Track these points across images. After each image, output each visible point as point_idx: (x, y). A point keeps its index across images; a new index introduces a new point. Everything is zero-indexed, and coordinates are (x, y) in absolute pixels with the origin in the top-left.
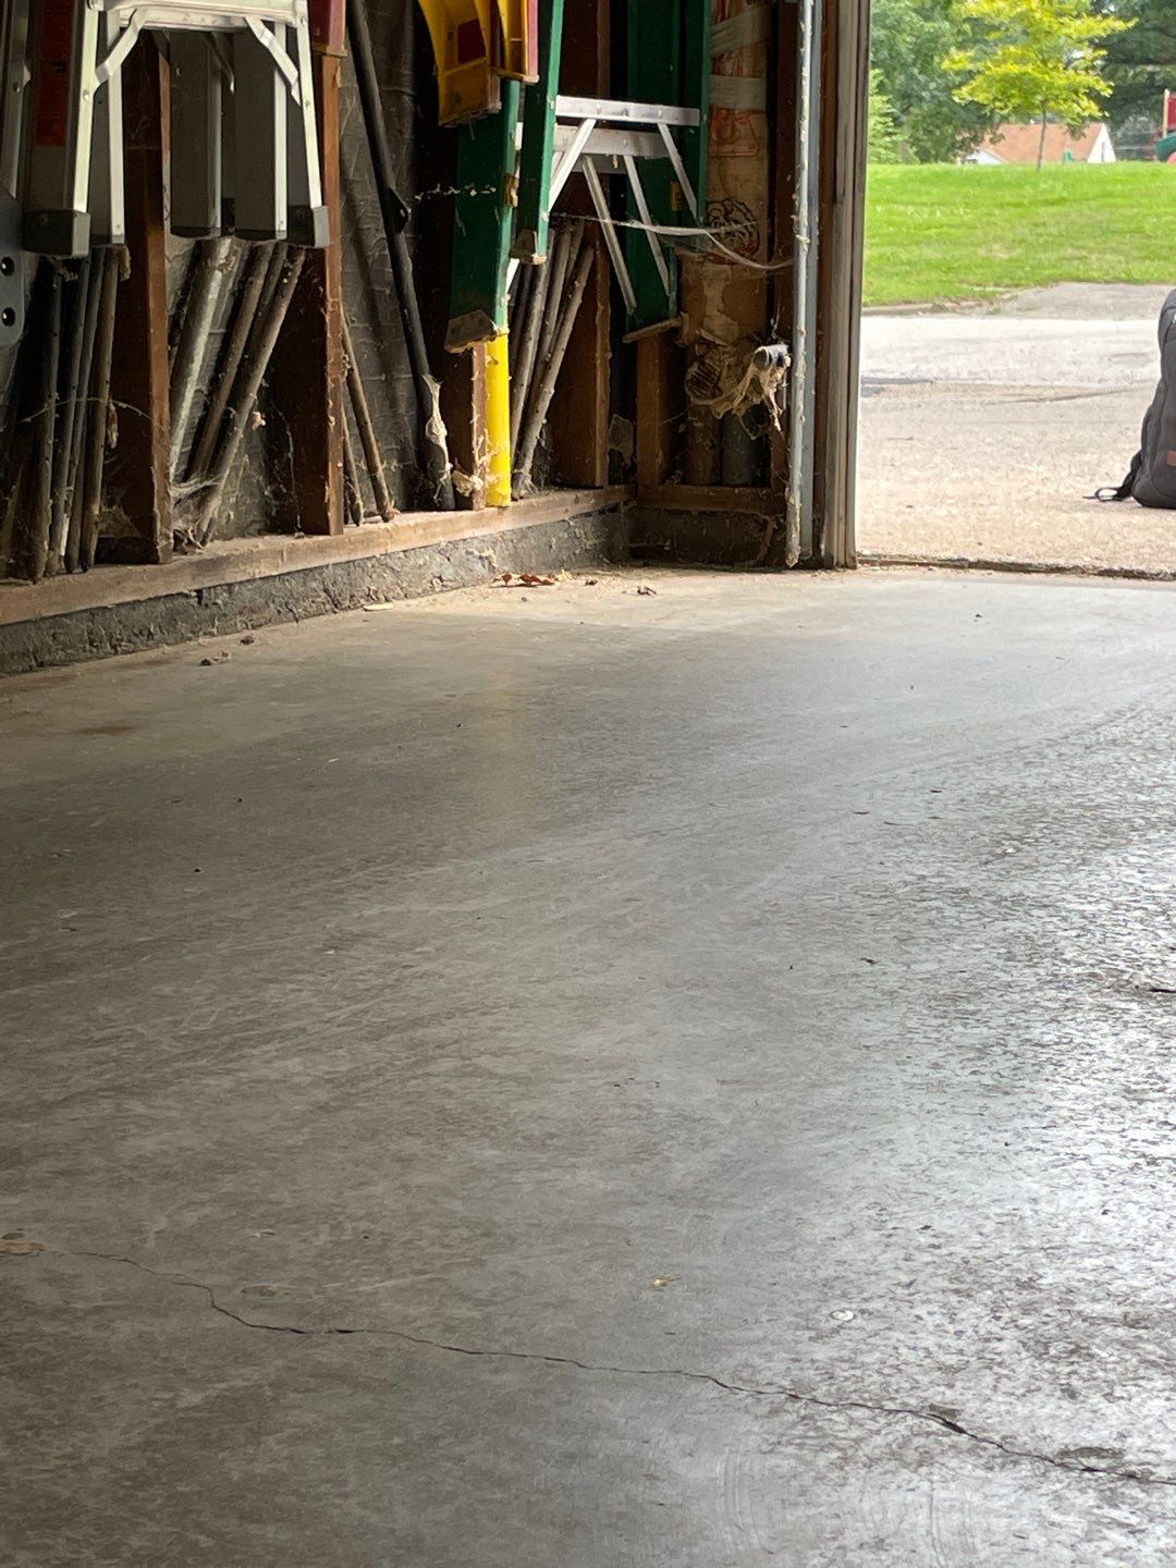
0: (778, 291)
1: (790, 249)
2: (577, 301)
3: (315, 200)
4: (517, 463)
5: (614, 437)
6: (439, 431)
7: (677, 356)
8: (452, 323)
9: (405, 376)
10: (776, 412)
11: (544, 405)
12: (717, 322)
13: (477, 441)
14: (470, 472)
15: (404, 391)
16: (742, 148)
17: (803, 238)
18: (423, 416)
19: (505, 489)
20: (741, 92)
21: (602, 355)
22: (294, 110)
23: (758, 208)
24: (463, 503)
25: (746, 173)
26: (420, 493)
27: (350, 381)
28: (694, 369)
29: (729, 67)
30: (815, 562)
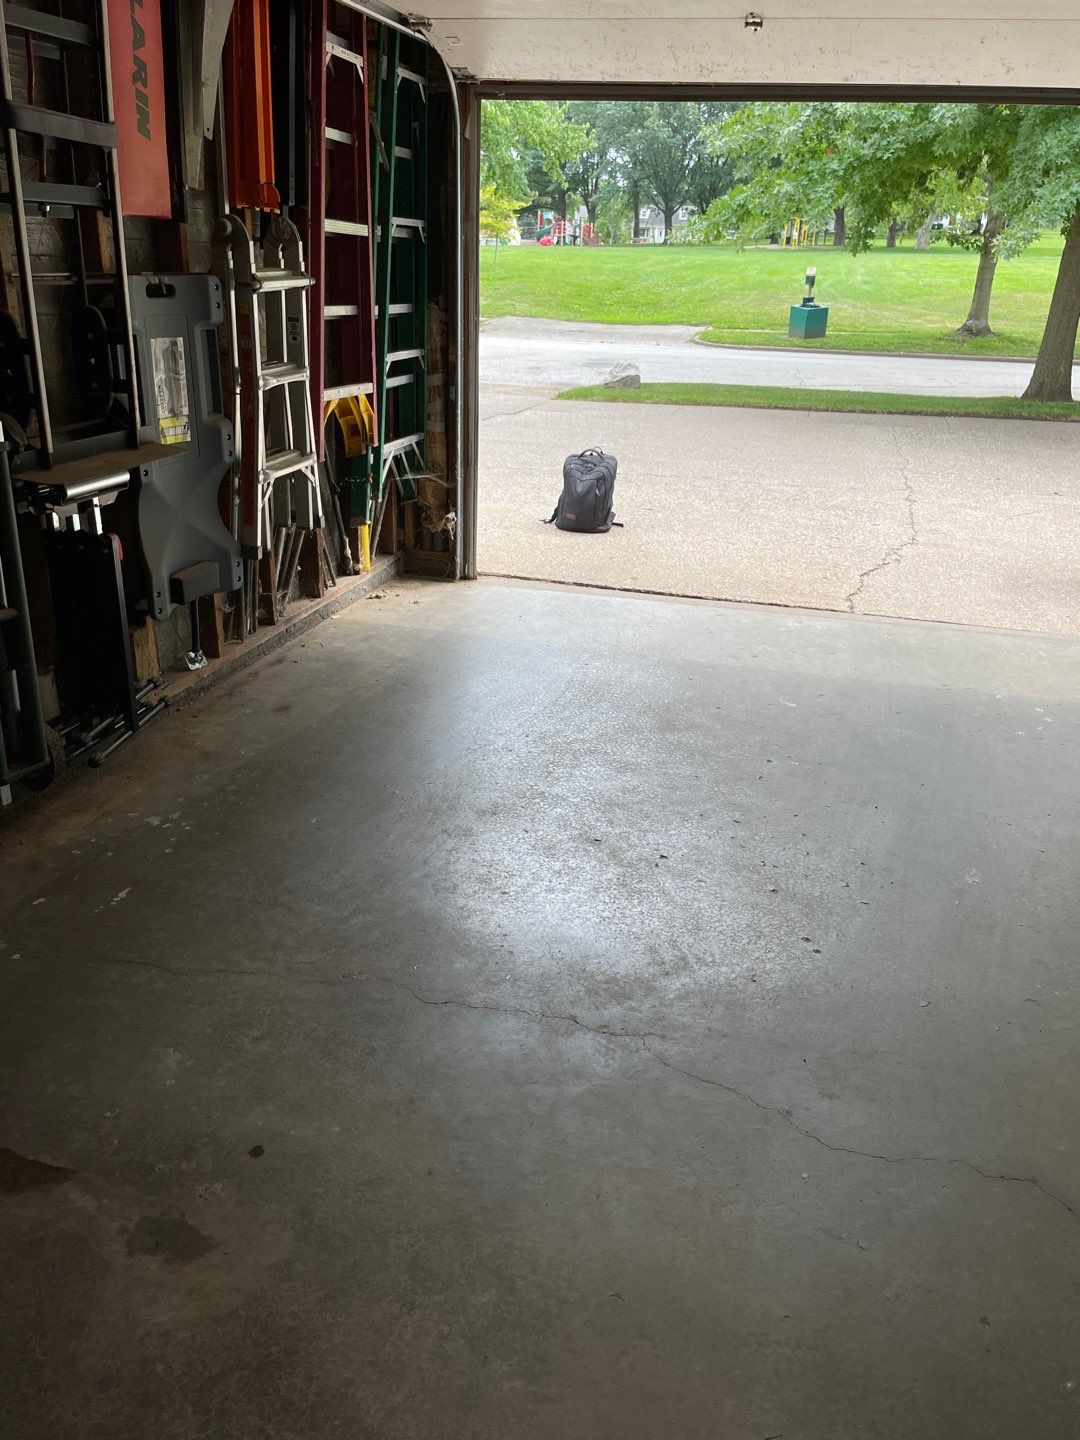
0: (450, 494)
1: (455, 480)
2: (387, 496)
3: (321, 514)
4: (371, 554)
5: (398, 535)
6: (349, 552)
7: (418, 510)
8: (353, 519)
9: (337, 534)
10: (452, 533)
11: (378, 534)
12: (431, 500)
13: (360, 553)
14: (358, 563)
15: (336, 539)
16: (438, 445)
17: (459, 478)
18: (343, 548)
19: (368, 565)
20: (437, 427)
21: (395, 511)
22: (314, 489)
23: (443, 465)
24: (357, 573)
25: (439, 453)
26: (343, 570)
27: (324, 550)
28: (424, 515)
29: (433, 418)
30: (465, 578)
